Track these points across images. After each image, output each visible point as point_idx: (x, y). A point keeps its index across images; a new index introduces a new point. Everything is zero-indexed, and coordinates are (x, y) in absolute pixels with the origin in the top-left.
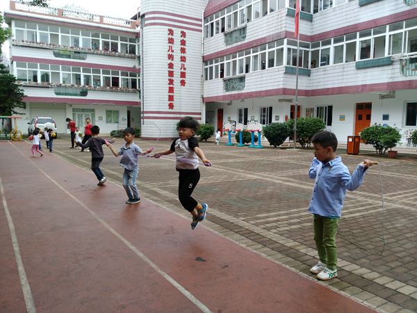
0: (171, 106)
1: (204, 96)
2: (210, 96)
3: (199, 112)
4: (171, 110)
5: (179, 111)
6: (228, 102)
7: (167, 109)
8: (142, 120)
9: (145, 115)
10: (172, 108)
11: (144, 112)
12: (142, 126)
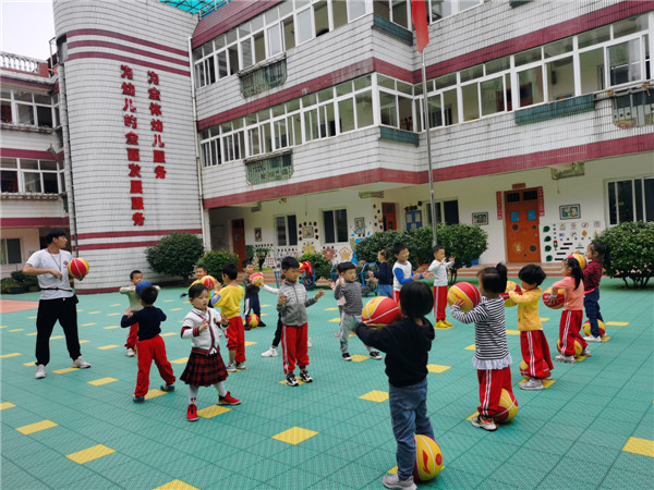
0: (138, 219)
1: (206, 197)
4: (138, 228)
5: (155, 228)
6: (253, 204)
9: (81, 242)
10: (141, 224)
11: (77, 237)
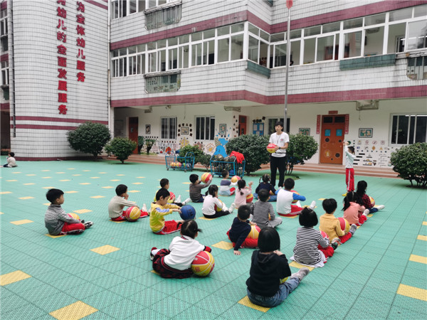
0: (63, 110)
1: (113, 99)
2: (121, 98)
3: (105, 120)
4: (62, 116)
5: (75, 117)
6: (147, 108)
7: (56, 114)
8: (12, 130)
9: (18, 122)
10: (65, 113)
11: (15, 118)
12: (12, 138)
